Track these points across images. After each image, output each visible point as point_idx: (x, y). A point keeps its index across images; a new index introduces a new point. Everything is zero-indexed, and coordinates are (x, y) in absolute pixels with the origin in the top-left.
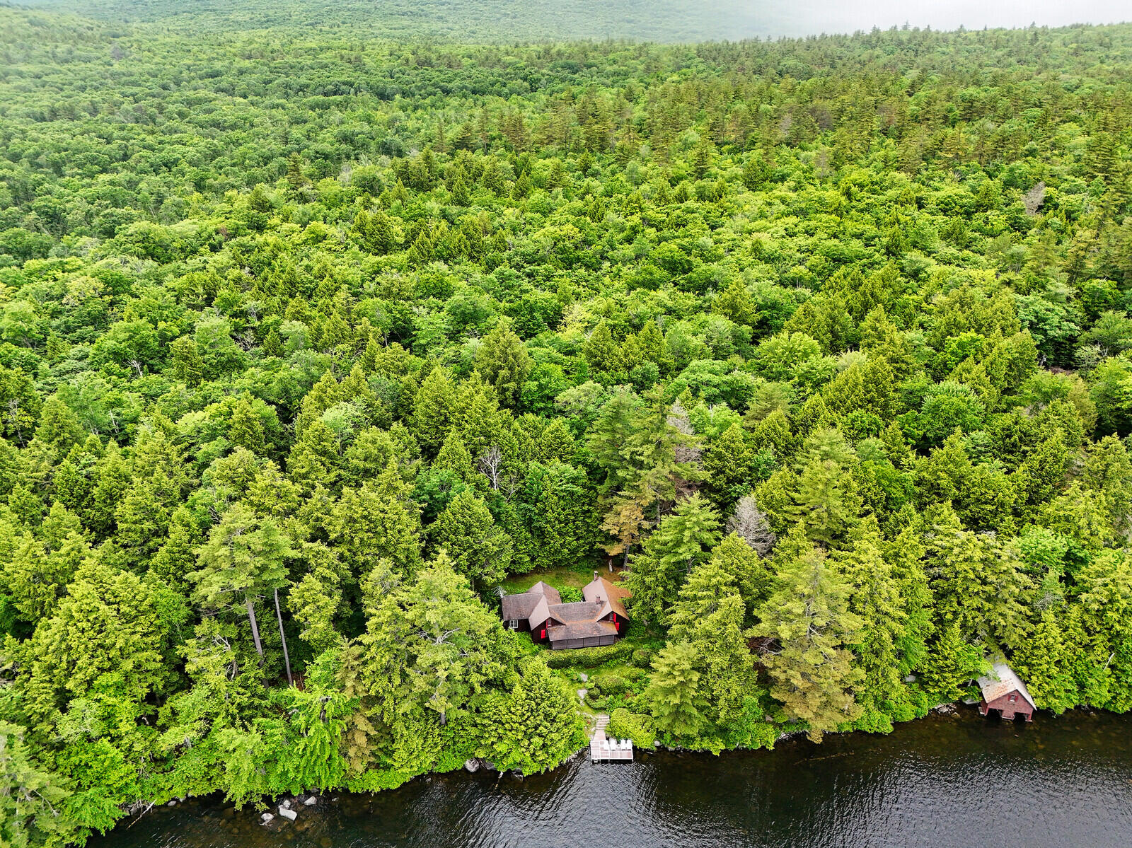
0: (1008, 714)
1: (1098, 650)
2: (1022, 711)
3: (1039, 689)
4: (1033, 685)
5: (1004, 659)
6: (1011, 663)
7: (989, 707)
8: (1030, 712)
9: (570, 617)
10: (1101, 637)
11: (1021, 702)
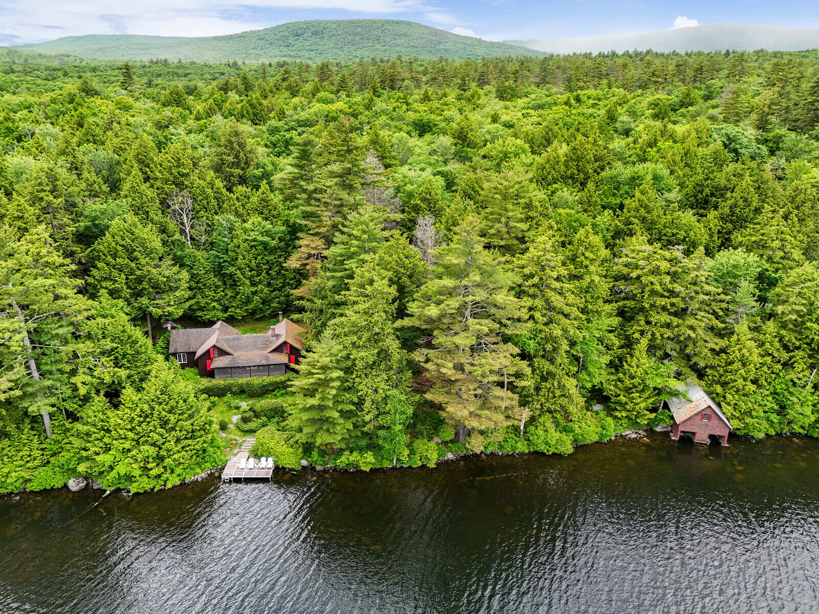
0: (702, 437)
1: (799, 367)
2: (717, 432)
3: (735, 409)
4: (729, 404)
5: (696, 380)
6: (703, 383)
7: (681, 429)
8: (725, 433)
9: (239, 348)
10: (801, 353)
11: (715, 422)
